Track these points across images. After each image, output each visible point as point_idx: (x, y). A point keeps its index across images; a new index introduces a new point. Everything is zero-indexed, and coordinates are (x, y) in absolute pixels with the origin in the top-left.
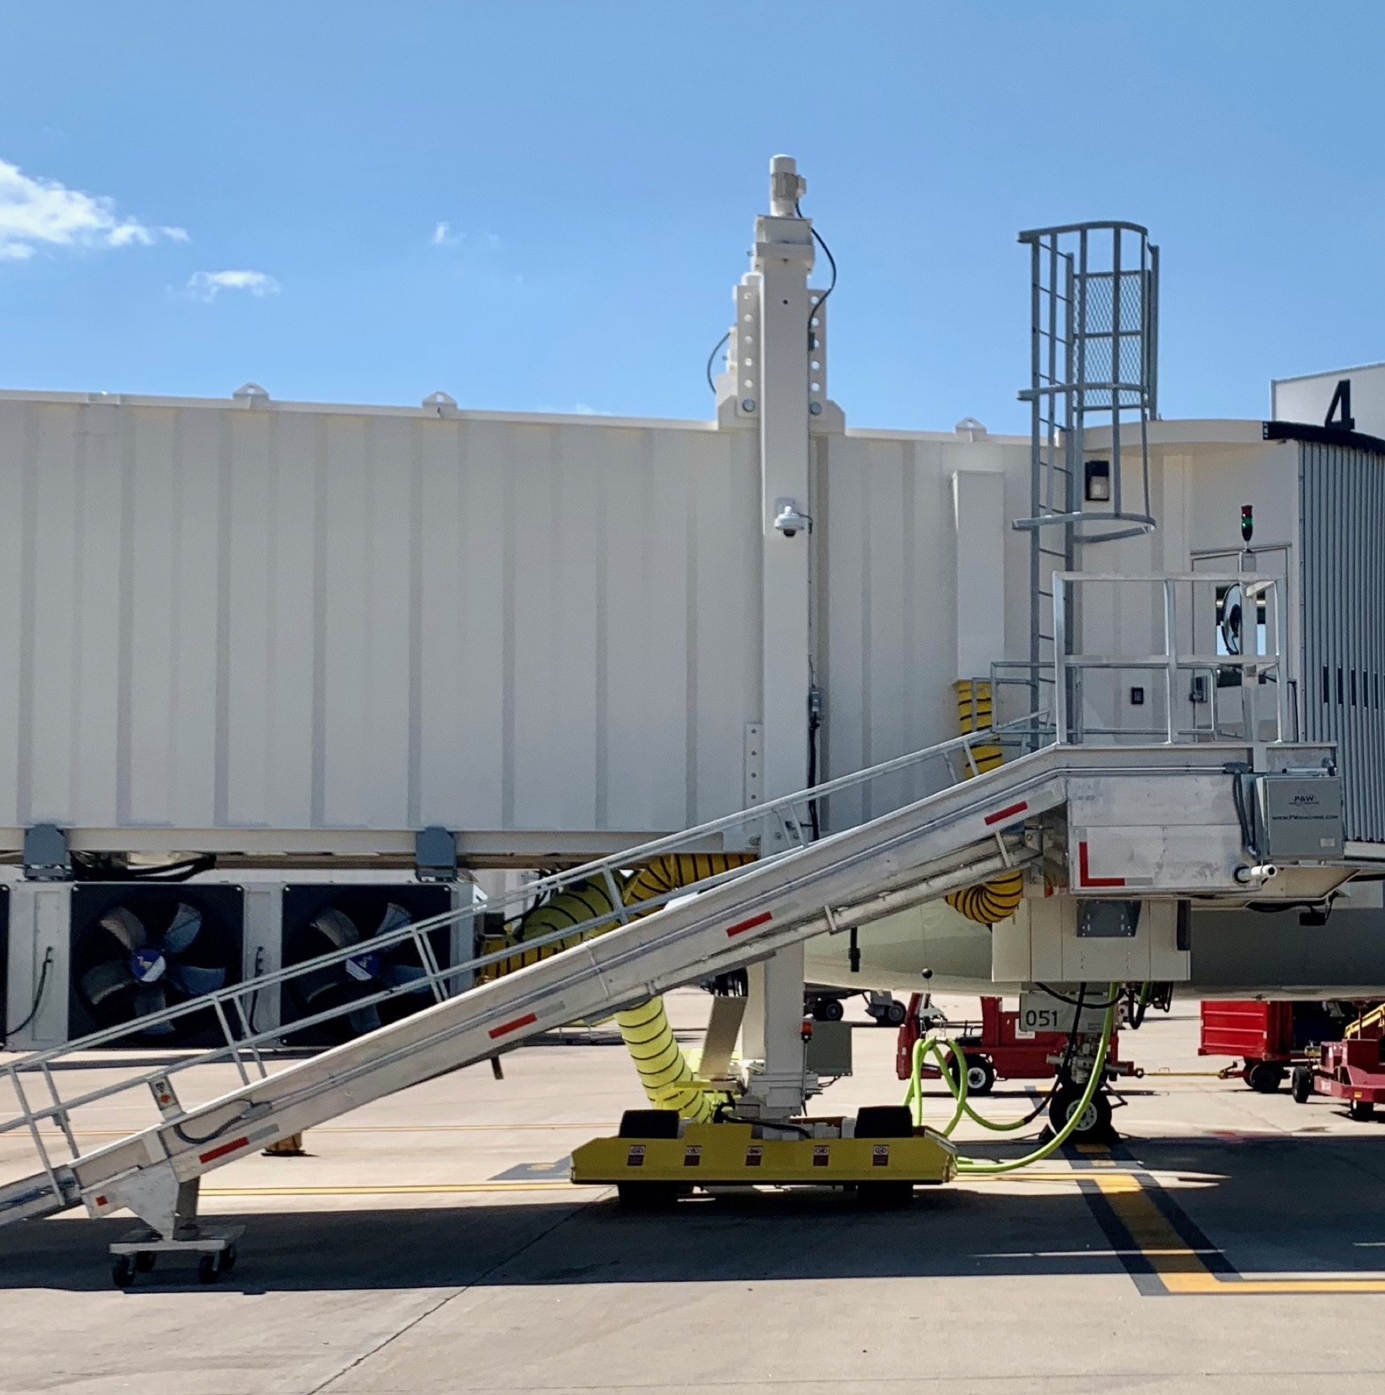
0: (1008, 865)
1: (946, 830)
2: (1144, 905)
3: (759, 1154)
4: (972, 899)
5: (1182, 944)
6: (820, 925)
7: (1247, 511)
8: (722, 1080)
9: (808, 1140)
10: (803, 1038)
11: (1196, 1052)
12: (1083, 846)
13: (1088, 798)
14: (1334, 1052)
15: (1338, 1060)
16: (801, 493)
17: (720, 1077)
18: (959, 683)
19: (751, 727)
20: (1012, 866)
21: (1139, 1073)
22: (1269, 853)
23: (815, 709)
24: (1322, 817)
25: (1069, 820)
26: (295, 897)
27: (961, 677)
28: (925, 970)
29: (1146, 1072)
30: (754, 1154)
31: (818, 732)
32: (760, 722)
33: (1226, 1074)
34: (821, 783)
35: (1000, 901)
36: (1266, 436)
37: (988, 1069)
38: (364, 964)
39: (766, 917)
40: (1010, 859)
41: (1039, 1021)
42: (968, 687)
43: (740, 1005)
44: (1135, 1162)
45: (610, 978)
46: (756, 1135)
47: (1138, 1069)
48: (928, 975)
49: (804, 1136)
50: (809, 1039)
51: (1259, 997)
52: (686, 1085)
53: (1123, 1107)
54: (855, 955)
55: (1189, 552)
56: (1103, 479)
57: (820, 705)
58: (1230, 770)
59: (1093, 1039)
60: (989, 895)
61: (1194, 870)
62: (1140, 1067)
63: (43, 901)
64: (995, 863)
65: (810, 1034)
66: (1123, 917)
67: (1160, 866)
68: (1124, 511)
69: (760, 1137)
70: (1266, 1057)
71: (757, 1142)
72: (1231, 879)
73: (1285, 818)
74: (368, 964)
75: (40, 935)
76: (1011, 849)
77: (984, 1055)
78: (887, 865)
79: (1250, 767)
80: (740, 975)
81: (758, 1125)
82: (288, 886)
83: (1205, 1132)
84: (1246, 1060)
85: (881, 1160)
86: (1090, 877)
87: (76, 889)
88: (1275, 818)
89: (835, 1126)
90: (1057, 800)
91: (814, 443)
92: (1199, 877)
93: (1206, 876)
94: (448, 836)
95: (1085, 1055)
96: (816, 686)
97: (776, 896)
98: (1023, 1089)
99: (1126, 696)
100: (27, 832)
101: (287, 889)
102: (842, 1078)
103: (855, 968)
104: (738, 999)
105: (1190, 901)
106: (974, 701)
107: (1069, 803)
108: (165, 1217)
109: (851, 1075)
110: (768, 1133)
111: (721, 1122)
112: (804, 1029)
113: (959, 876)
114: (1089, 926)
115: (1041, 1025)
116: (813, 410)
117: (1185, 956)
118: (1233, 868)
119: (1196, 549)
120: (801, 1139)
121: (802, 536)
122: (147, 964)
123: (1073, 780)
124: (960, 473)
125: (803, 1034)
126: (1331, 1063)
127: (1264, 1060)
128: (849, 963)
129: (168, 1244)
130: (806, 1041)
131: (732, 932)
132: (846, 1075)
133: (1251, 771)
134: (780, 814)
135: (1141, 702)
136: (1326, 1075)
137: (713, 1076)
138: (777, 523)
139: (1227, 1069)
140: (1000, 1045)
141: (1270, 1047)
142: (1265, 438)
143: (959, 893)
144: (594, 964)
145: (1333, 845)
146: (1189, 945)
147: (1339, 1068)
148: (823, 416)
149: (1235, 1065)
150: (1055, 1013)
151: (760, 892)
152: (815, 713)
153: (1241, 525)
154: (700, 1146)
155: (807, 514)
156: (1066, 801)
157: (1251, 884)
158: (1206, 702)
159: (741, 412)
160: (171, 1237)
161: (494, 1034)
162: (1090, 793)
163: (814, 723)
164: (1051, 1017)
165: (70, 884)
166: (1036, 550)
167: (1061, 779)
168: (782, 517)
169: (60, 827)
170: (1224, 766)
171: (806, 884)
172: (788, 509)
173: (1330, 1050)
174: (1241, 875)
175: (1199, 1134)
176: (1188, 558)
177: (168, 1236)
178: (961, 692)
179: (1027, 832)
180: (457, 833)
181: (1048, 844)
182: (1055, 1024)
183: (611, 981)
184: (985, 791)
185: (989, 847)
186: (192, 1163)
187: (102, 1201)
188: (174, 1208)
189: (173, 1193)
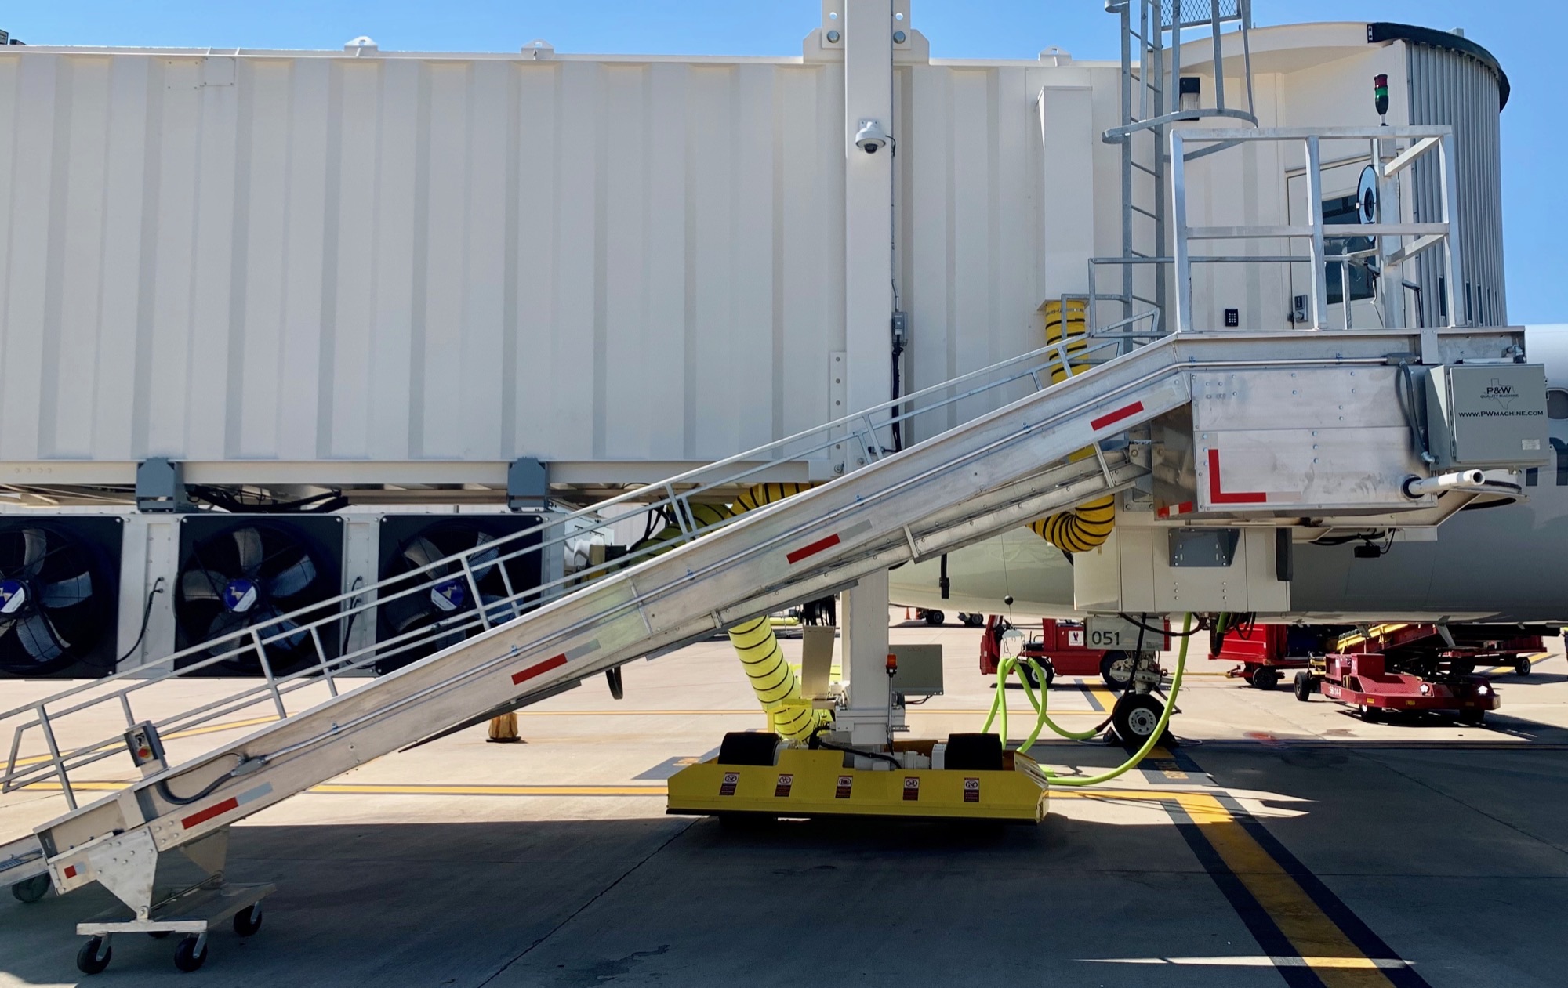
0: (1111, 483)
1: (1044, 437)
2: (1242, 533)
3: (849, 785)
4: (1062, 523)
5: (1283, 573)
6: (900, 552)
7: (1380, 80)
8: (823, 700)
9: (900, 770)
10: (888, 672)
11: (1207, 657)
12: (1214, 455)
13: (1219, 396)
14: (1341, 663)
15: (1346, 670)
16: (883, 112)
17: (822, 697)
18: (1047, 303)
19: (835, 355)
20: (1115, 486)
21: (1164, 672)
22: (1455, 458)
23: (898, 332)
24: (1522, 413)
25: (1195, 424)
26: (390, 528)
27: (1049, 297)
28: (1007, 597)
29: (1169, 672)
30: (846, 785)
31: (902, 357)
32: (845, 351)
33: (1233, 674)
34: (906, 412)
35: (1091, 529)
36: (1371, 39)
37: (1048, 667)
38: (449, 594)
39: (833, 540)
40: (1112, 478)
41: (1104, 640)
42: (1056, 307)
43: (830, 633)
44: (1204, 774)
45: (655, 612)
46: (848, 764)
47: (1163, 670)
48: (1009, 601)
49: (894, 766)
50: (894, 672)
51: (1300, 621)
52: (794, 702)
53: (1178, 714)
54: (945, 583)
55: (1283, 171)
56: (1194, 95)
57: (903, 328)
58: (1392, 360)
59: (1150, 655)
60: (1079, 523)
61: (1351, 483)
62: (1165, 668)
63: (156, 533)
64: (1095, 483)
65: (895, 668)
66: (1217, 547)
67: (1310, 478)
68: (1227, 106)
69: (852, 766)
70: (1266, 662)
71: (847, 771)
72: (1400, 491)
73: (1475, 414)
74: (452, 595)
75: (152, 566)
76: (1114, 466)
77: (1045, 657)
78: (974, 479)
79: (1419, 358)
80: (828, 604)
81: (850, 752)
82: (386, 517)
83: (1246, 734)
84: (1246, 664)
85: (972, 795)
86: (1223, 491)
87: (185, 520)
88: (1462, 415)
89: (925, 755)
90: (1180, 399)
91: (898, 74)
92: (1359, 491)
93: (1367, 489)
94: (539, 466)
95: (1144, 670)
96: (900, 311)
97: (847, 515)
98: (1074, 683)
99: (1220, 317)
100: (140, 465)
101: (384, 520)
102: (933, 697)
103: (945, 595)
104: (825, 628)
105: (1291, 529)
106: (1064, 322)
107: (1194, 402)
108: (140, 892)
109: (943, 694)
110: (858, 760)
111: (816, 748)
112: (888, 663)
113: (1055, 497)
114: (1181, 556)
115: (1105, 644)
116: (897, 38)
117: (1285, 586)
118: (1401, 481)
119: (1290, 166)
120: (891, 770)
121: (884, 152)
122: (239, 594)
123: (1198, 375)
124: (1046, 88)
125: (888, 668)
126: (1339, 672)
127: (1264, 664)
128: (940, 590)
129: (143, 924)
130: (891, 675)
131: (794, 557)
132: (938, 694)
133: (1420, 363)
134: (861, 437)
135: (1236, 324)
136: (1333, 682)
137: (814, 696)
138: (858, 138)
139: (1232, 671)
140: (1058, 650)
141: (1269, 656)
142: (1369, 41)
143: (1048, 519)
144: (636, 596)
145: (1538, 448)
146: (1291, 576)
147: (1347, 677)
148: (907, 44)
149: (1239, 667)
150: (1117, 634)
151: (827, 512)
152: (898, 336)
153: (1373, 97)
154: (792, 775)
155: (890, 135)
156: (1191, 401)
157: (1425, 499)
158: (1307, 321)
159: (826, 44)
160: (146, 916)
161: (518, 678)
162: (1221, 390)
163: (898, 348)
164: (1114, 638)
165: (181, 516)
166: (1127, 164)
167: (1184, 375)
168: (863, 130)
169: (171, 461)
170: (1384, 357)
171: (881, 500)
172: (869, 124)
173: (1337, 662)
174: (1414, 488)
175: (1240, 737)
176: (1283, 176)
177: (142, 916)
178: (1048, 314)
179: (1132, 447)
180: (548, 463)
181: (1157, 460)
182: (1118, 644)
183: (653, 616)
184: (1090, 390)
185: (1088, 465)
186: (173, 829)
187: (70, 872)
188: (151, 881)
189: (150, 863)
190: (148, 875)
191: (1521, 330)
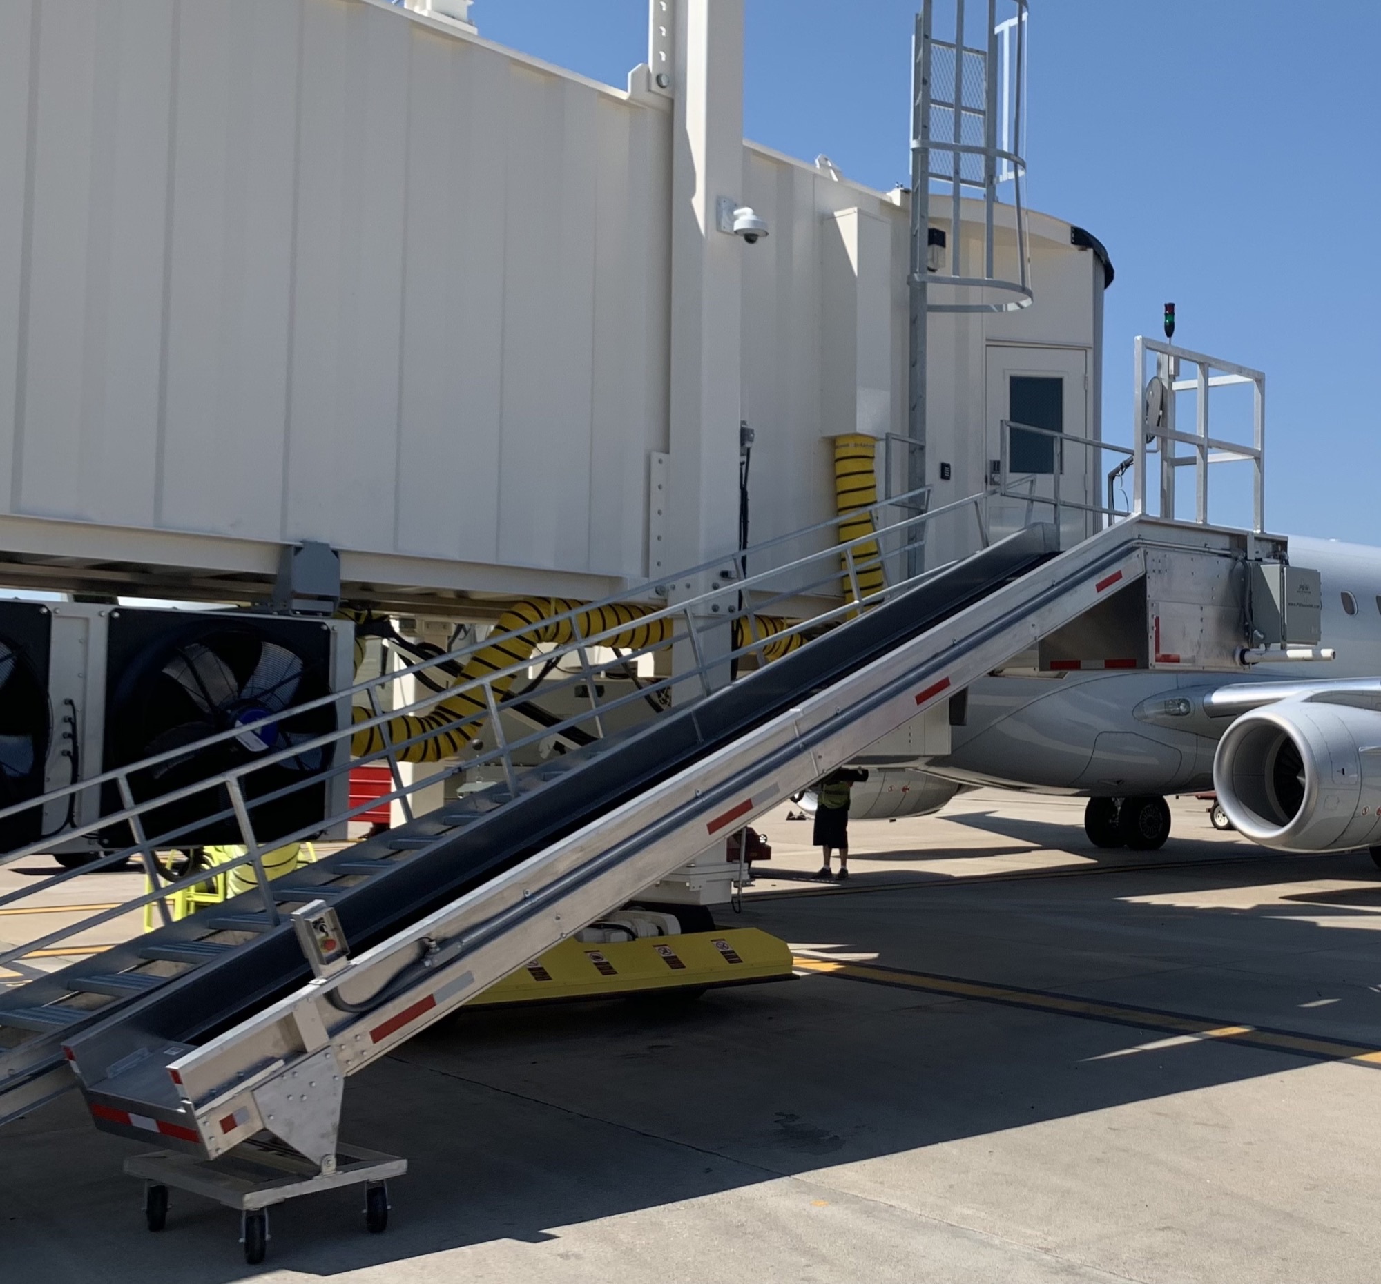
5: (959, 718)
7: (1170, 308)
12: (1157, 621)
13: (1159, 572)
19: (657, 457)
22: (1284, 637)
24: (1311, 606)
25: (1148, 594)
39: (946, 683)
45: (820, 754)
56: (940, 248)
61: (1217, 650)
67: (1199, 645)
72: (1238, 661)
73: (1295, 605)
78: (1032, 630)
79: (1245, 554)
82: (118, 610)
86: (1162, 652)
88: (1289, 604)
92: (1220, 657)
93: (1223, 657)
94: (333, 554)
97: (951, 659)
99: (938, 470)
101: (115, 614)
107: (1147, 575)
108: (323, 1136)
117: (949, 730)
118: (1239, 650)
123: (1149, 552)
124: (859, 212)
129: (330, 1178)
131: (920, 699)
133: (1246, 558)
138: (740, 225)
142: (1071, 242)
144: (798, 736)
153: (1162, 321)
159: (654, 86)
160: (332, 1166)
161: (712, 828)
162: (1160, 567)
166: (922, 310)
168: (746, 218)
172: (748, 210)
174: (1246, 657)
176: (984, 344)
177: (330, 1167)
178: (838, 447)
180: (340, 552)
183: (820, 757)
186: (359, 1046)
187: (228, 1124)
188: (336, 1118)
189: (335, 1095)
190: (333, 1113)
191: (1285, 540)
